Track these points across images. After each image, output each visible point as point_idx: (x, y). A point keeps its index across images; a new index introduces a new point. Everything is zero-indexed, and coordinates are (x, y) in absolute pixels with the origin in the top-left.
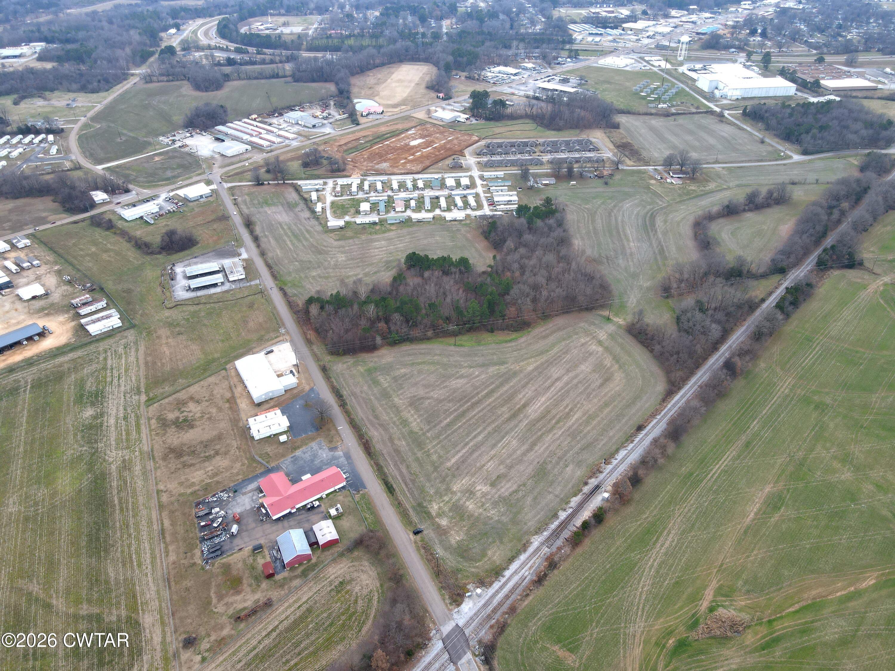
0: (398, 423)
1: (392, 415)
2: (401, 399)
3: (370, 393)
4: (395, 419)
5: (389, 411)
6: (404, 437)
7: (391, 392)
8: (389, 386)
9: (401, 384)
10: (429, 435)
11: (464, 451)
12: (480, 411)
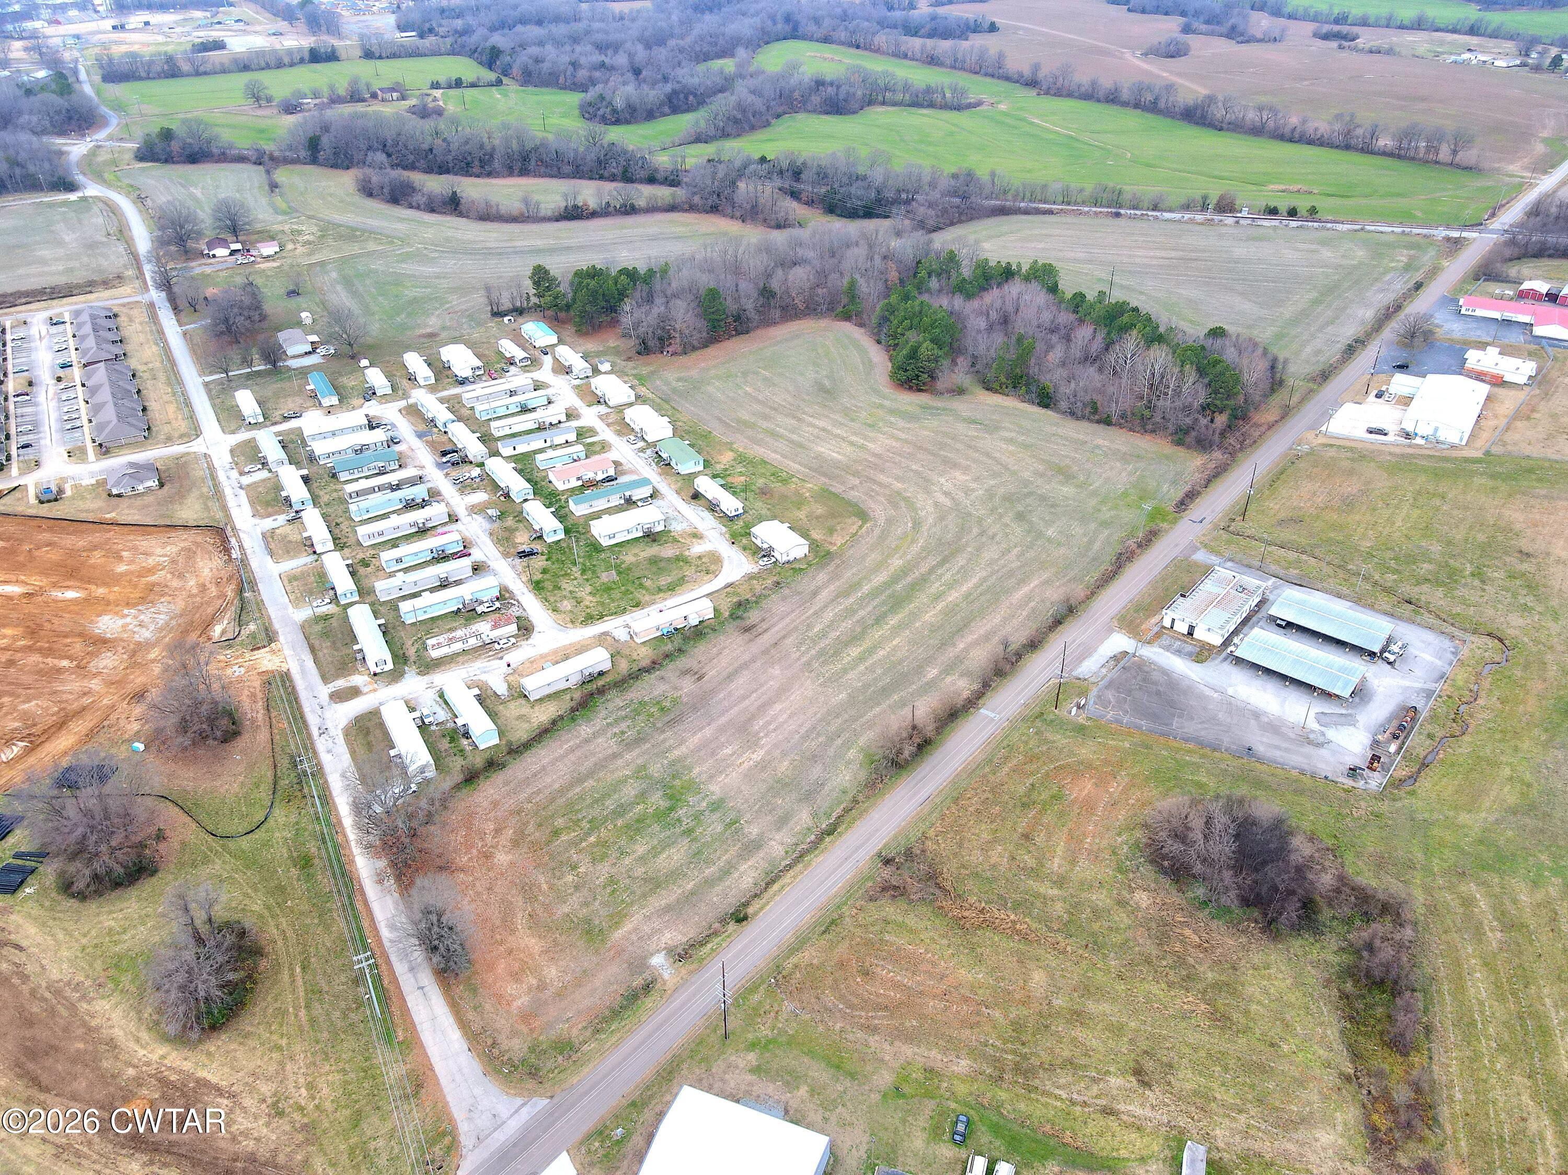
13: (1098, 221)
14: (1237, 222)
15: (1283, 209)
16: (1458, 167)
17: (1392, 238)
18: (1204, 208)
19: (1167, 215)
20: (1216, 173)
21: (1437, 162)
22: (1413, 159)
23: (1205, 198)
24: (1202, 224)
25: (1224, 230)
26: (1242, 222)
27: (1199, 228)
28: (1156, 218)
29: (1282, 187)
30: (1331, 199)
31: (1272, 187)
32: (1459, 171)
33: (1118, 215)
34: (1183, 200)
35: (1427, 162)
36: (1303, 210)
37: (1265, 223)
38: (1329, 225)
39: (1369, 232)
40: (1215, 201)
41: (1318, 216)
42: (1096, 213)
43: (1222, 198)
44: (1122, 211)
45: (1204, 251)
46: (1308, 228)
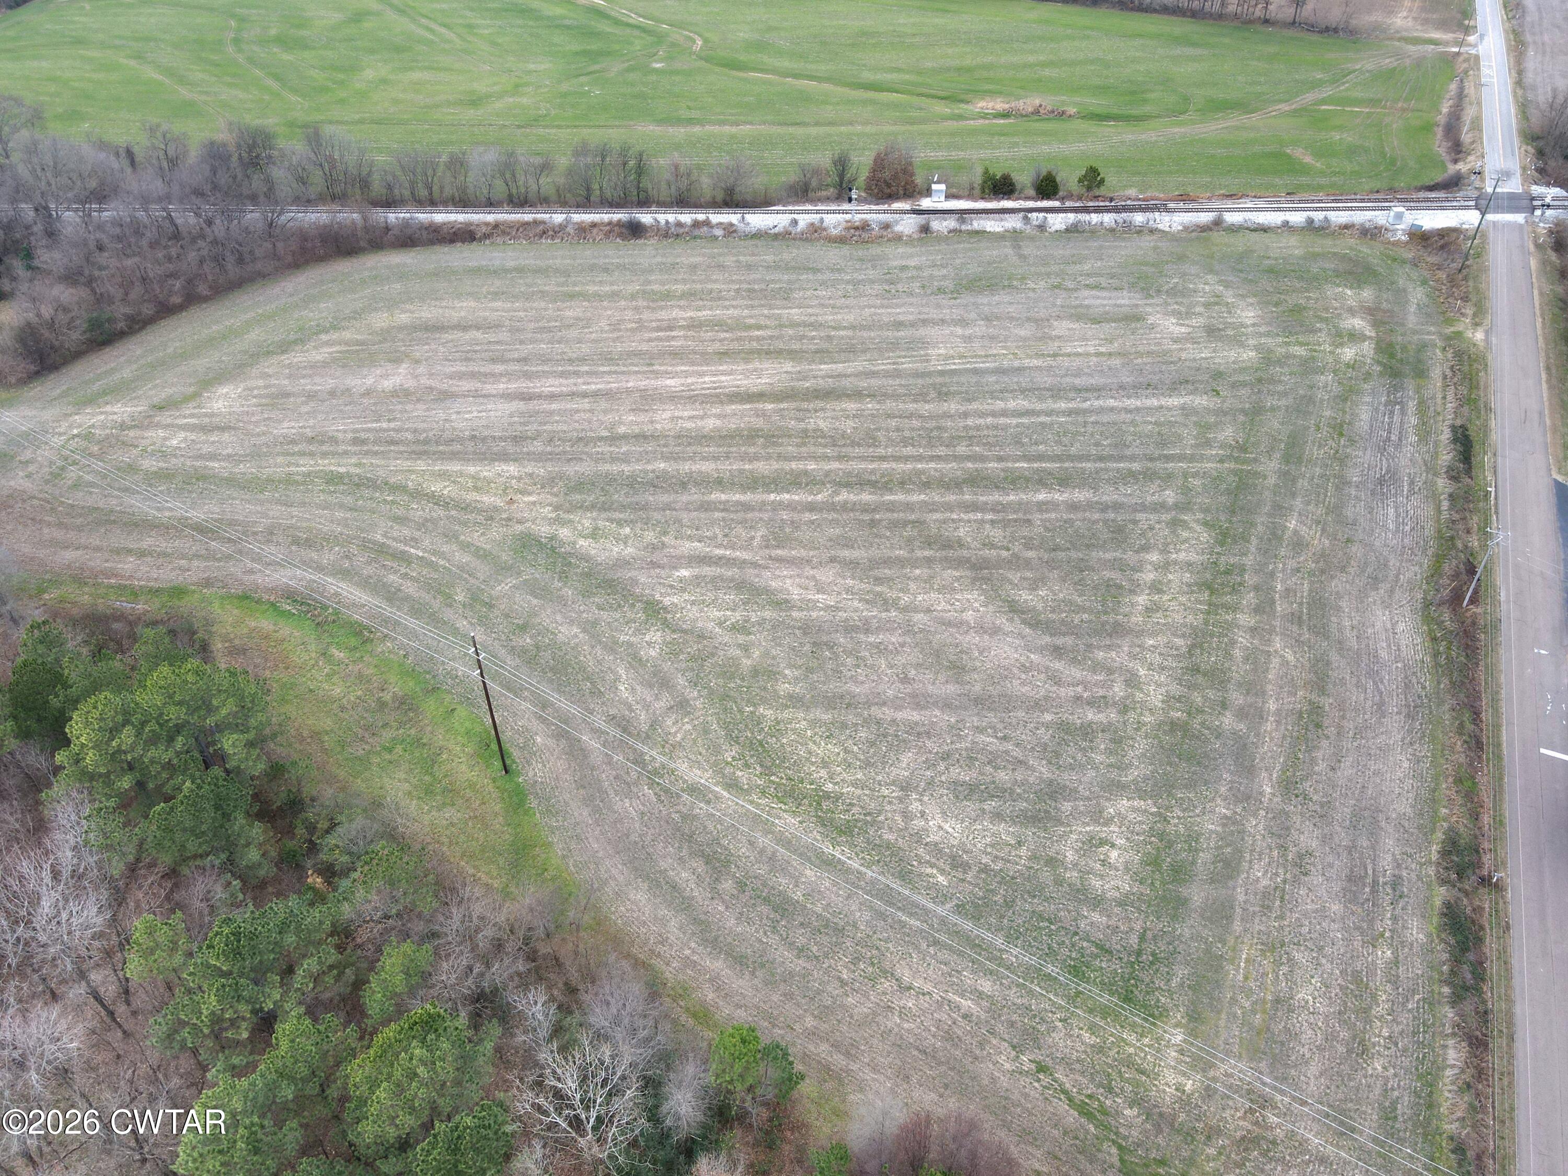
0: (1250, 598)
1: (1243, 640)
2: (1132, 681)
3: (1256, 825)
4: (1245, 619)
5: (1239, 670)
6: (1275, 535)
7: (1141, 745)
8: (1115, 788)
9: (1052, 755)
10: (1170, 496)
11: (1111, 403)
12: (906, 459)
13: (587, 253)
14: (925, 229)
15: (1024, 178)
16: (1311, 27)
17: (1294, 247)
18: (843, 192)
19: (757, 220)
20: (867, 76)
21: (1266, 21)
22: (1220, 17)
23: (842, 164)
24: (841, 240)
25: (897, 256)
26: (940, 225)
27: (834, 255)
28: (730, 230)
29: (1000, 105)
30: (1109, 129)
31: (984, 105)
32: (1315, 37)
33: (635, 230)
34: (792, 177)
35: (1250, 22)
36: (1069, 178)
37: (992, 225)
38: (1139, 218)
39: (1234, 229)
40: (864, 175)
41: (1102, 191)
42: (583, 230)
43: (879, 163)
44: (646, 218)
45: (850, 351)
46: (1093, 232)
